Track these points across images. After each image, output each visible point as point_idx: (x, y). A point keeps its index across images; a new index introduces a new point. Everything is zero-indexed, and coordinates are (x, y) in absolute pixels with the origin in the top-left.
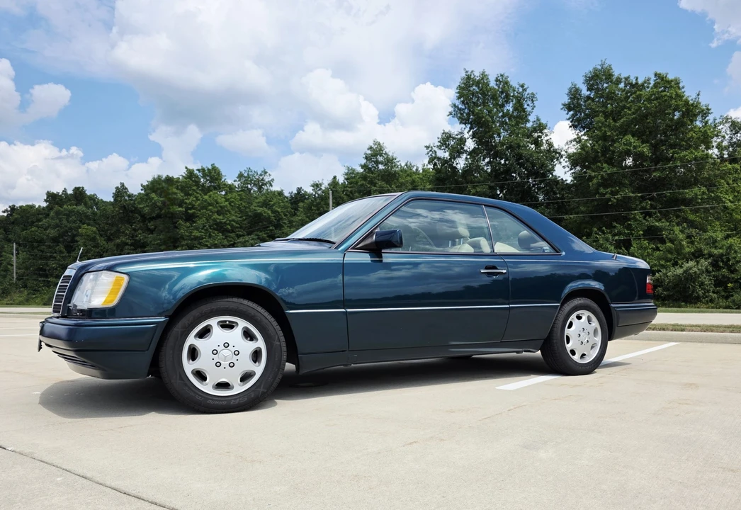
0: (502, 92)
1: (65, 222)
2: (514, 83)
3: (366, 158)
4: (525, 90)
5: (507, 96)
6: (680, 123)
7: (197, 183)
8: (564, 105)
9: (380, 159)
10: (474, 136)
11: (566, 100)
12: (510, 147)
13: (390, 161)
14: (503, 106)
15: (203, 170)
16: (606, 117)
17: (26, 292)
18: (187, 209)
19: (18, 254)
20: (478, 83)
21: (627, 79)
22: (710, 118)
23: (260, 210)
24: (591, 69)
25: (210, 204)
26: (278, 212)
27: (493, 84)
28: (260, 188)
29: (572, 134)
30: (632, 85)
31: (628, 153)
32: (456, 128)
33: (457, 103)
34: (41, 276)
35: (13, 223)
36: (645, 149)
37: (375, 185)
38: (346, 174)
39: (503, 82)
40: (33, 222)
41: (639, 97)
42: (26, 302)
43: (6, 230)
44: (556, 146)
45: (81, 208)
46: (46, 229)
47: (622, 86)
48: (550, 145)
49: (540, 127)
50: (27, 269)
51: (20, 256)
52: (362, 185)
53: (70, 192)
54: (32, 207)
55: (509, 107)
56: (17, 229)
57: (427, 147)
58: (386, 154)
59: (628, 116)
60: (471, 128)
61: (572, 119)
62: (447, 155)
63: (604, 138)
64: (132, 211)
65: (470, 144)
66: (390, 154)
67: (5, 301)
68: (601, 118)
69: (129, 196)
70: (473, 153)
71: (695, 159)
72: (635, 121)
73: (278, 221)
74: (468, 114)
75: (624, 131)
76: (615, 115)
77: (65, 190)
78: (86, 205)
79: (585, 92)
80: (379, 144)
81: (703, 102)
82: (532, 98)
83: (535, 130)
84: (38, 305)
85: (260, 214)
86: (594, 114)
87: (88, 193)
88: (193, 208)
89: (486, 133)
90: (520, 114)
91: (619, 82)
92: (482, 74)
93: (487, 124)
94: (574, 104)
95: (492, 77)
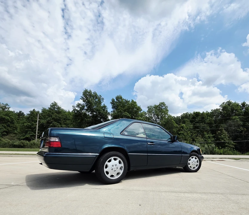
0: (95, 96)
2: (98, 94)
3: (51, 106)
4: (101, 97)
5: (96, 97)
6: (137, 111)
8: (111, 102)
9: (56, 107)
10: (87, 105)
12: (97, 110)
13: (59, 108)
14: (95, 99)
20: (89, 93)
21: (125, 99)
23: (4, 117)
24: (117, 96)
26: (13, 118)
27: (93, 93)
28: (3, 109)
29: (112, 110)
30: (126, 101)
32: (81, 102)
33: (83, 96)
36: (130, 116)
37: (53, 114)
38: (42, 110)
39: (95, 93)
44: (108, 111)
47: (124, 101)
48: (107, 111)
49: (105, 107)
52: (48, 114)
55: (97, 100)
57: (73, 106)
58: (58, 106)
60: (86, 103)
61: (112, 106)
62: (79, 109)
63: (121, 112)
65: (86, 108)
66: (59, 106)
68: (120, 107)
70: (87, 110)
72: (127, 109)
73: (12, 121)
74: (86, 100)
75: (125, 111)
76: (123, 107)
79: (116, 100)
80: (56, 103)
82: (103, 99)
83: (103, 107)
85: (4, 118)
86: (118, 106)
89: (91, 105)
90: (100, 102)
91: (123, 100)
92: (90, 90)
93: (91, 103)
94: (113, 102)
95: (93, 92)
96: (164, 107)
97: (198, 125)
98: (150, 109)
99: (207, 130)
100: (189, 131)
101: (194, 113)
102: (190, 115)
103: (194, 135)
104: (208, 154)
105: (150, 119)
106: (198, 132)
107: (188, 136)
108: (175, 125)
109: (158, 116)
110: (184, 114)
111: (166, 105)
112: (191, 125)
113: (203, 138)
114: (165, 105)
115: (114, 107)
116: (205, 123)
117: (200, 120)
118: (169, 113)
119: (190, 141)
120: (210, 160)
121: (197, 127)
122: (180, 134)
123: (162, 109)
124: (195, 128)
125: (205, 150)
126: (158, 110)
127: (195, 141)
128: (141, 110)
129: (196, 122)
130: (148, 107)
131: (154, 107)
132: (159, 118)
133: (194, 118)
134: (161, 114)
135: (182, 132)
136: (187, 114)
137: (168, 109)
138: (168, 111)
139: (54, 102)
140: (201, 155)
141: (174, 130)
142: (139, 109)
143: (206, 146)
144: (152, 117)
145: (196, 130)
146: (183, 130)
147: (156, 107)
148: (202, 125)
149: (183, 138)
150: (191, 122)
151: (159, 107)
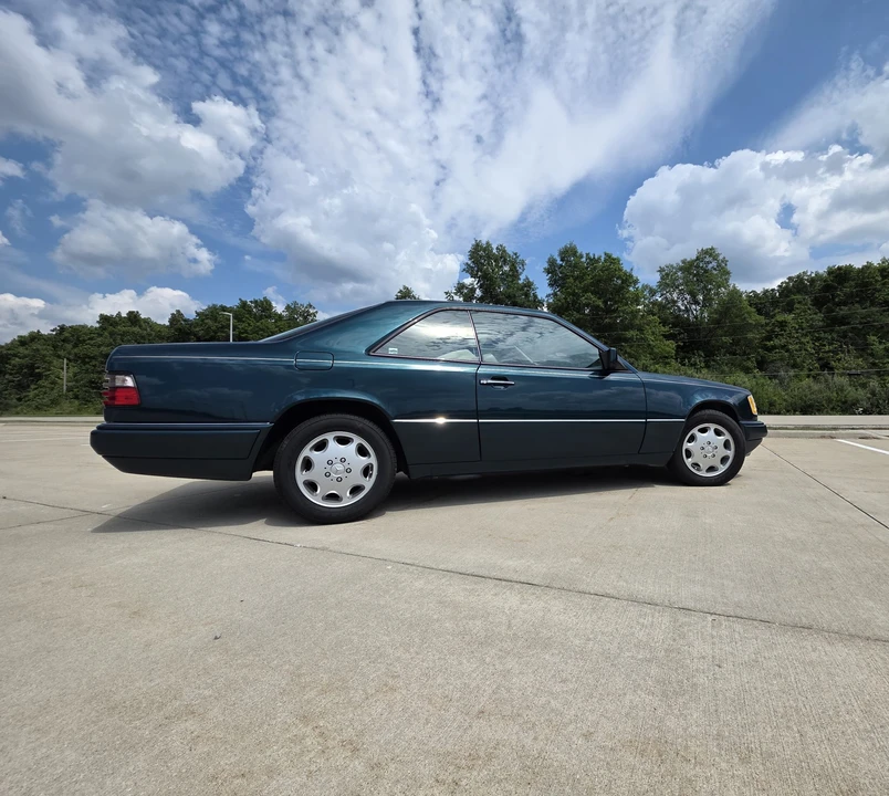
0: (501, 258)
1: (119, 341)
2: (510, 251)
4: (517, 257)
5: (505, 260)
6: (621, 288)
7: (250, 312)
8: (545, 269)
9: (408, 299)
10: (481, 287)
11: (546, 266)
14: (502, 267)
15: (256, 302)
16: (575, 280)
17: (77, 402)
18: (240, 333)
19: (68, 368)
20: (485, 250)
21: (587, 254)
22: (639, 285)
24: (563, 246)
25: (262, 330)
27: (494, 251)
28: (305, 318)
29: (550, 290)
30: (591, 260)
31: (587, 305)
32: (469, 281)
33: (469, 262)
34: (93, 388)
35: (63, 341)
36: (600, 303)
39: (501, 249)
40: (84, 341)
41: (595, 268)
42: (78, 412)
43: (55, 347)
44: (539, 297)
45: (136, 329)
46: (99, 346)
47: (584, 260)
48: (535, 296)
49: (529, 285)
50: (77, 381)
51: (71, 370)
53: (124, 315)
54: (84, 327)
55: (506, 268)
56: (69, 346)
57: (446, 293)
58: (413, 296)
59: (588, 280)
60: (479, 281)
61: (550, 279)
62: (461, 300)
63: (574, 294)
64: (188, 334)
65: (478, 293)
66: (417, 296)
67: (54, 411)
68: (571, 280)
69: (185, 320)
71: (632, 312)
72: (592, 284)
74: (477, 271)
75: (586, 291)
76: (580, 278)
77: (119, 314)
78: (140, 327)
79: (559, 262)
80: (408, 289)
81: (634, 274)
82: (523, 263)
83: (525, 286)
84: (90, 414)
86: (565, 277)
87: (142, 317)
88: (246, 332)
90: (514, 274)
91: (582, 257)
92: (488, 243)
93: (491, 279)
94: (552, 269)
95: (494, 246)
96: (714, 264)
97: (844, 311)
98: (667, 275)
99: (882, 327)
100: (806, 335)
101: (831, 272)
102: (812, 281)
103: (827, 348)
104: (880, 413)
105: (669, 309)
106: (845, 337)
107: (803, 352)
108: (755, 318)
109: (693, 295)
110: (790, 278)
111: (721, 257)
112: (816, 314)
113: (862, 356)
114: (718, 255)
115: (555, 281)
116: (872, 304)
117: (851, 295)
118: (731, 282)
119: (811, 370)
120: (854, 437)
121: (843, 321)
122: (774, 347)
123: (706, 271)
124: (833, 322)
125: (869, 399)
126: (695, 275)
127: (831, 369)
128: (636, 282)
129: (838, 304)
130: (661, 270)
131: (681, 269)
132: (697, 303)
133: (827, 288)
134: (705, 287)
135: (777, 342)
136: (802, 279)
137: (729, 268)
138: (728, 273)
139: (405, 287)
140: (753, 417)
141: (750, 335)
142: (628, 279)
143: (874, 383)
144: (675, 302)
145: (838, 332)
146: (782, 335)
147: (687, 267)
148: (859, 310)
149: (782, 360)
150: (819, 303)
151: (698, 267)
